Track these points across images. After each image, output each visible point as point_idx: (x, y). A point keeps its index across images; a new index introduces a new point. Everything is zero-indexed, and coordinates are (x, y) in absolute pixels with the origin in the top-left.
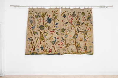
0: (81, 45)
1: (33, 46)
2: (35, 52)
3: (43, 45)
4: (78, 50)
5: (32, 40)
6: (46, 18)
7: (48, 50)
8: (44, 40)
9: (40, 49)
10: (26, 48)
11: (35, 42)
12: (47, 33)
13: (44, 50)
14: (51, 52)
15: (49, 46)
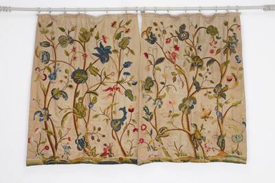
0: (206, 131)
1: (52, 137)
2: (56, 155)
3: (83, 134)
4: (196, 148)
5: (48, 118)
6: (92, 45)
7: (100, 150)
8: (86, 118)
9: (74, 146)
10: (29, 142)
11: (57, 124)
12: (97, 95)
13: (86, 149)
14: (110, 156)
15: (104, 136)
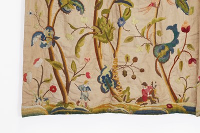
1: (61, 72)
2: (68, 101)
3: (110, 68)
5: (54, 43)
7: (136, 93)
8: (114, 42)
9: (96, 86)
10: (25, 80)
11: (69, 52)
12: (131, 5)
13: (115, 90)
14: (153, 102)
15: (142, 71)
